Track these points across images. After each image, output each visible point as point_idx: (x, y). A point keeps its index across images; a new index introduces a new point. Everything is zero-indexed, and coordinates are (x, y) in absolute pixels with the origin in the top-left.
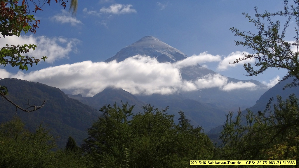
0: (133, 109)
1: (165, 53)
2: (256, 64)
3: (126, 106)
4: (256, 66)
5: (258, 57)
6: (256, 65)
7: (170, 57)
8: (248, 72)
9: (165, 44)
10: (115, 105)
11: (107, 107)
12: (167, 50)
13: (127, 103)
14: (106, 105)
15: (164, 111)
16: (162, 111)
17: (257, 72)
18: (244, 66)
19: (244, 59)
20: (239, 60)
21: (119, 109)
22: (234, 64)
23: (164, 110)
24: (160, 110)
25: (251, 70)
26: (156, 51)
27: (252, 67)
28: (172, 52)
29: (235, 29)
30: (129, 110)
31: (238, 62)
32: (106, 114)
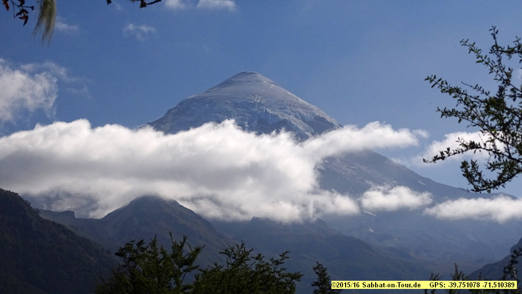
0: (199, 256)
1: (287, 117)
2: (490, 164)
3: (181, 247)
4: (490, 168)
5: (492, 148)
6: (489, 166)
7: (300, 128)
8: (471, 182)
9: (289, 93)
10: (153, 244)
11: (135, 247)
12: (294, 110)
13: (185, 239)
14: (133, 241)
15: (277, 263)
16: (270, 263)
17: (491, 184)
18: (462, 167)
19: (459, 152)
20: (446, 155)
21: (163, 252)
22: (433, 163)
23: (277, 261)
24: (266, 260)
25: (477, 178)
26: (266, 111)
27: (479, 171)
28: (305, 114)
29: (439, 80)
30: (187, 257)
31: (443, 158)
32: (132, 264)
